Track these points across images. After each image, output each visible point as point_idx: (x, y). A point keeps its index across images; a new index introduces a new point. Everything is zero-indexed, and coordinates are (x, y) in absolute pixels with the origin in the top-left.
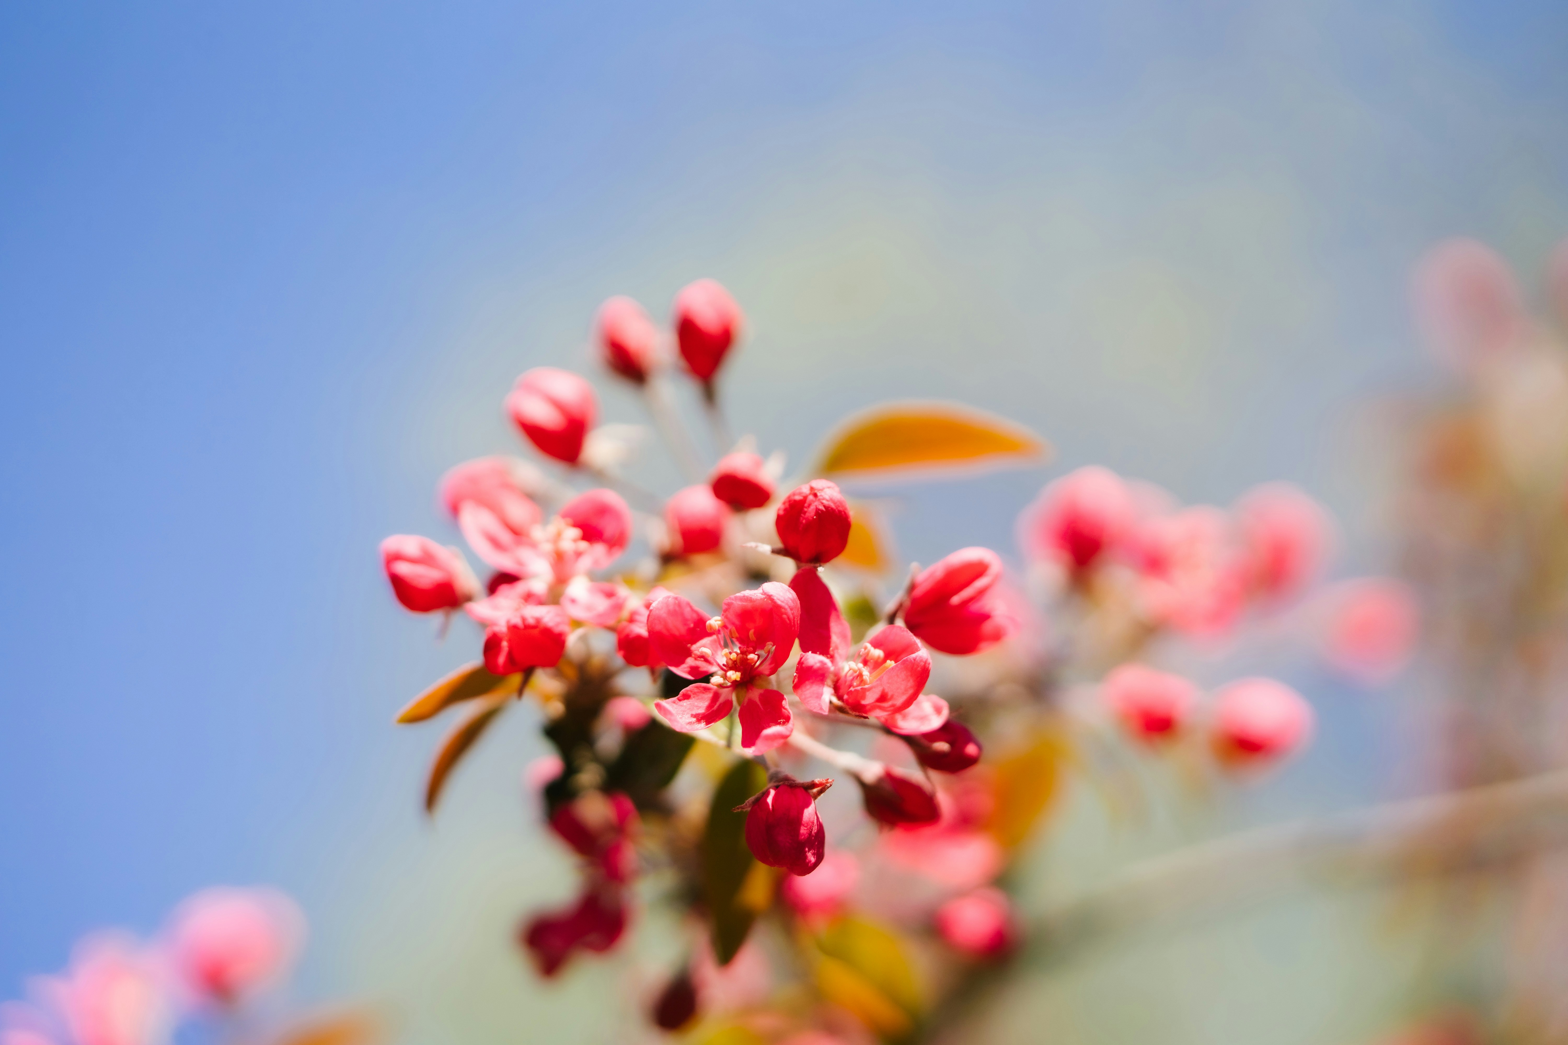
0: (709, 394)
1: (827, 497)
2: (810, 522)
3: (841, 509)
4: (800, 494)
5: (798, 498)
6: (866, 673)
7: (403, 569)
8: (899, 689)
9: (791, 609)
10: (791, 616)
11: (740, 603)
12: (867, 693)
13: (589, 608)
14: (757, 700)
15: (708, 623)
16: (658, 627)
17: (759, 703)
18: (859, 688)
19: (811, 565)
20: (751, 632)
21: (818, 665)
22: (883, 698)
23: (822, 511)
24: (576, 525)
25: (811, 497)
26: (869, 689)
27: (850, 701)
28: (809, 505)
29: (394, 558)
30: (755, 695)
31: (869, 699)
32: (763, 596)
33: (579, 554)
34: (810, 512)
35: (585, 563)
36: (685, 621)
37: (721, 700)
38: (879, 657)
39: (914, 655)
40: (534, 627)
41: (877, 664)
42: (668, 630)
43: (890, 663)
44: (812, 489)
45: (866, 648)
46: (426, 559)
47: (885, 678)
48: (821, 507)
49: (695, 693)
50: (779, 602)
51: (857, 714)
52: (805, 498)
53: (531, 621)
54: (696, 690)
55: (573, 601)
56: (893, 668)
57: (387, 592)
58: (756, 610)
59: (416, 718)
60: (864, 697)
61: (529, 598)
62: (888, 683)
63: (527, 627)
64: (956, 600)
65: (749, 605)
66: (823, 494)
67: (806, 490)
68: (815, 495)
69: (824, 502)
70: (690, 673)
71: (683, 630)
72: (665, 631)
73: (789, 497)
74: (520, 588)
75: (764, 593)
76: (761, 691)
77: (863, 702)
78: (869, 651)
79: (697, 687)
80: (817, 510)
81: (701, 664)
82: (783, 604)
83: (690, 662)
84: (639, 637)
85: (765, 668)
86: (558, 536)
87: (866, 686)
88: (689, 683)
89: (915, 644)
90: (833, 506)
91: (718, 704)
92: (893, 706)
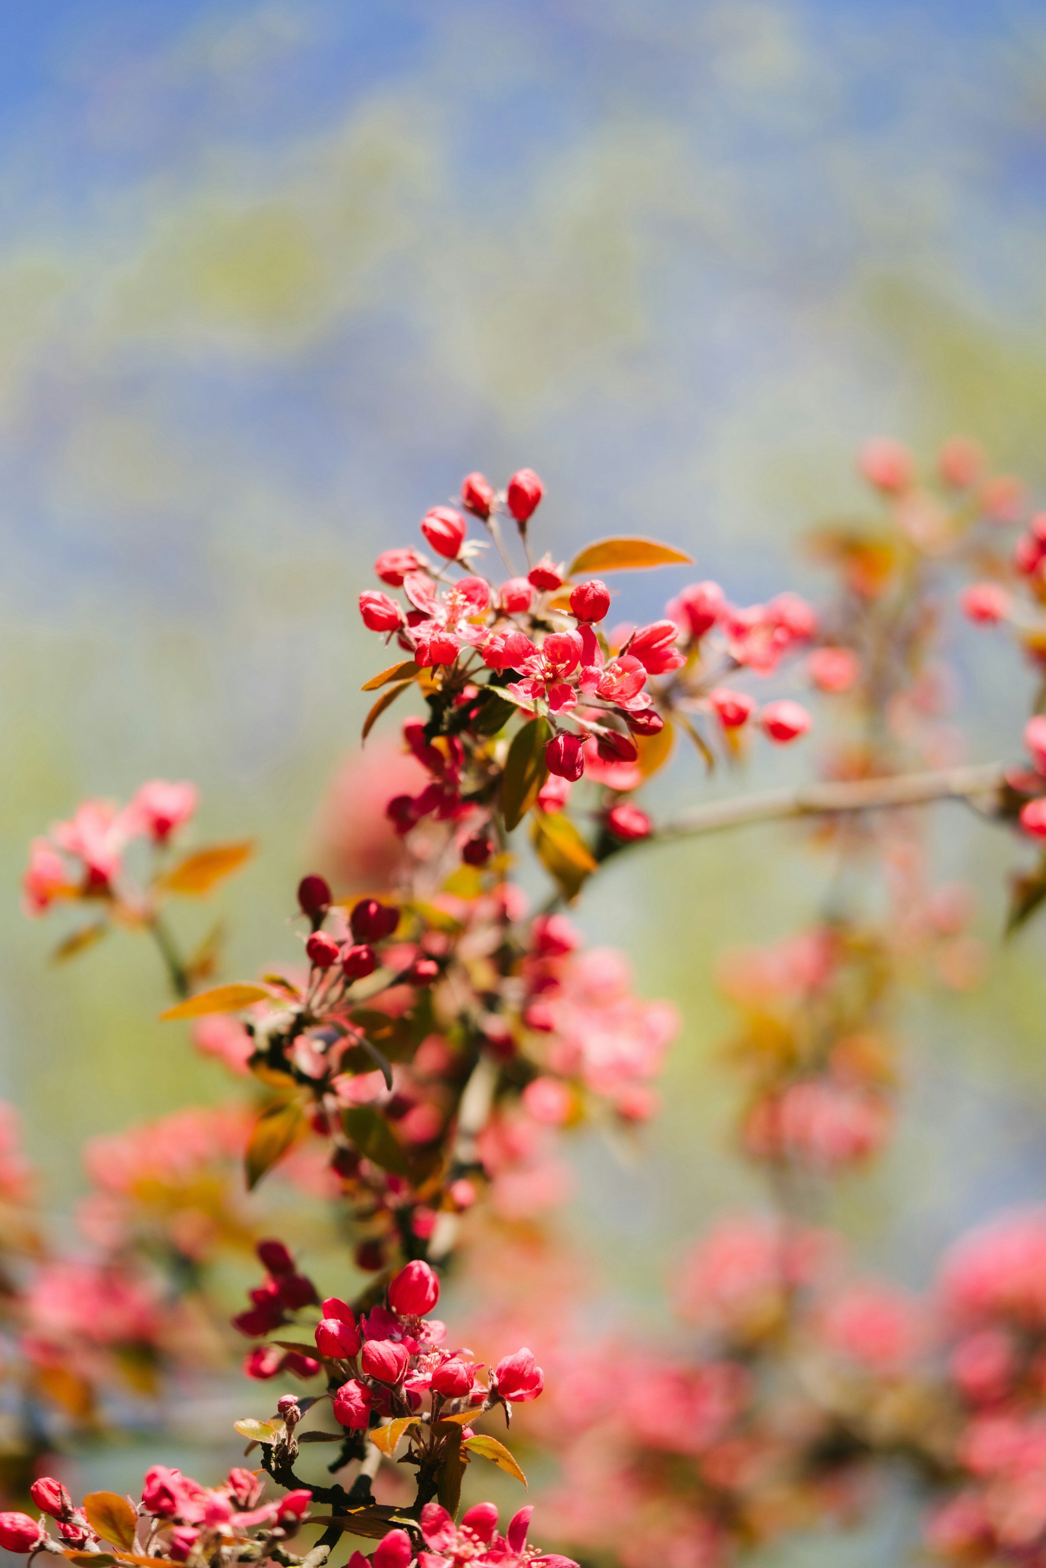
0: (522, 528)
1: (600, 589)
2: (590, 601)
3: (606, 595)
4: (585, 586)
5: (584, 588)
6: (614, 679)
7: (372, 606)
8: (630, 688)
9: (580, 644)
10: (580, 648)
11: (553, 639)
12: (615, 689)
13: (468, 635)
14: (557, 689)
15: (536, 648)
16: (509, 648)
17: (559, 691)
18: (610, 686)
19: (586, 623)
20: (559, 654)
21: (596, 672)
22: (622, 692)
23: (597, 595)
24: (464, 593)
25: (591, 588)
26: (616, 687)
27: (604, 692)
28: (590, 592)
29: (369, 600)
30: (556, 686)
31: (615, 692)
32: (567, 636)
33: (464, 607)
34: (590, 596)
35: (466, 612)
36: (522, 647)
37: (539, 688)
38: (620, 671)
39: (639, 671)
40: (444, 643)
41: (618, 675)
42: (514, 650)
43: (627, 674)
44: (592, 584)
45: (614, 666)
46: (383, 603)
47: (625, 682)
48: (597, 594)
49: (526, 683)
50: (575, 640)
51: (609, 699)
52: (588, 588)
53: (444, 640)
54: (527, 682)
55: (460, 631)
56: (629, 677)
57: (360, 618)
58: (560, 644)
59: (370, 688)
60: (612, 691)
61: (436, 627)
62: (626, 684)
63: (442, 643)
64: (656, 646)
65: (557, 640)
66: (597, 587)
67: (588, 584)
68: (594, 587)
69: (598, 591)
70: (523, 673)
71: (521, 651)
72: (512, 651)
73: (579, 587)
74: (432, 622)
75: (567, 634)
76: (560, 685)
77: (611, 694)
78: (616, 668)
79: (527, 680)
80: (594, 595)
81: (529, 668)
82: (576, 641)
83: (523, 667)
84: (498, 652)
85: (563, 674)
86: (455, 597)
87: (615, 685)
88: (523, 677)
89: (639, 665)
90: (602, 593)
91: (537, 689)
92: (626, 696)
